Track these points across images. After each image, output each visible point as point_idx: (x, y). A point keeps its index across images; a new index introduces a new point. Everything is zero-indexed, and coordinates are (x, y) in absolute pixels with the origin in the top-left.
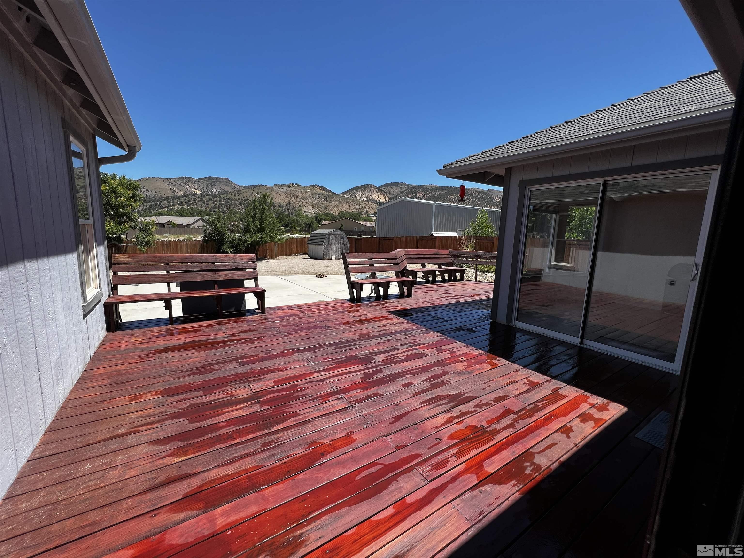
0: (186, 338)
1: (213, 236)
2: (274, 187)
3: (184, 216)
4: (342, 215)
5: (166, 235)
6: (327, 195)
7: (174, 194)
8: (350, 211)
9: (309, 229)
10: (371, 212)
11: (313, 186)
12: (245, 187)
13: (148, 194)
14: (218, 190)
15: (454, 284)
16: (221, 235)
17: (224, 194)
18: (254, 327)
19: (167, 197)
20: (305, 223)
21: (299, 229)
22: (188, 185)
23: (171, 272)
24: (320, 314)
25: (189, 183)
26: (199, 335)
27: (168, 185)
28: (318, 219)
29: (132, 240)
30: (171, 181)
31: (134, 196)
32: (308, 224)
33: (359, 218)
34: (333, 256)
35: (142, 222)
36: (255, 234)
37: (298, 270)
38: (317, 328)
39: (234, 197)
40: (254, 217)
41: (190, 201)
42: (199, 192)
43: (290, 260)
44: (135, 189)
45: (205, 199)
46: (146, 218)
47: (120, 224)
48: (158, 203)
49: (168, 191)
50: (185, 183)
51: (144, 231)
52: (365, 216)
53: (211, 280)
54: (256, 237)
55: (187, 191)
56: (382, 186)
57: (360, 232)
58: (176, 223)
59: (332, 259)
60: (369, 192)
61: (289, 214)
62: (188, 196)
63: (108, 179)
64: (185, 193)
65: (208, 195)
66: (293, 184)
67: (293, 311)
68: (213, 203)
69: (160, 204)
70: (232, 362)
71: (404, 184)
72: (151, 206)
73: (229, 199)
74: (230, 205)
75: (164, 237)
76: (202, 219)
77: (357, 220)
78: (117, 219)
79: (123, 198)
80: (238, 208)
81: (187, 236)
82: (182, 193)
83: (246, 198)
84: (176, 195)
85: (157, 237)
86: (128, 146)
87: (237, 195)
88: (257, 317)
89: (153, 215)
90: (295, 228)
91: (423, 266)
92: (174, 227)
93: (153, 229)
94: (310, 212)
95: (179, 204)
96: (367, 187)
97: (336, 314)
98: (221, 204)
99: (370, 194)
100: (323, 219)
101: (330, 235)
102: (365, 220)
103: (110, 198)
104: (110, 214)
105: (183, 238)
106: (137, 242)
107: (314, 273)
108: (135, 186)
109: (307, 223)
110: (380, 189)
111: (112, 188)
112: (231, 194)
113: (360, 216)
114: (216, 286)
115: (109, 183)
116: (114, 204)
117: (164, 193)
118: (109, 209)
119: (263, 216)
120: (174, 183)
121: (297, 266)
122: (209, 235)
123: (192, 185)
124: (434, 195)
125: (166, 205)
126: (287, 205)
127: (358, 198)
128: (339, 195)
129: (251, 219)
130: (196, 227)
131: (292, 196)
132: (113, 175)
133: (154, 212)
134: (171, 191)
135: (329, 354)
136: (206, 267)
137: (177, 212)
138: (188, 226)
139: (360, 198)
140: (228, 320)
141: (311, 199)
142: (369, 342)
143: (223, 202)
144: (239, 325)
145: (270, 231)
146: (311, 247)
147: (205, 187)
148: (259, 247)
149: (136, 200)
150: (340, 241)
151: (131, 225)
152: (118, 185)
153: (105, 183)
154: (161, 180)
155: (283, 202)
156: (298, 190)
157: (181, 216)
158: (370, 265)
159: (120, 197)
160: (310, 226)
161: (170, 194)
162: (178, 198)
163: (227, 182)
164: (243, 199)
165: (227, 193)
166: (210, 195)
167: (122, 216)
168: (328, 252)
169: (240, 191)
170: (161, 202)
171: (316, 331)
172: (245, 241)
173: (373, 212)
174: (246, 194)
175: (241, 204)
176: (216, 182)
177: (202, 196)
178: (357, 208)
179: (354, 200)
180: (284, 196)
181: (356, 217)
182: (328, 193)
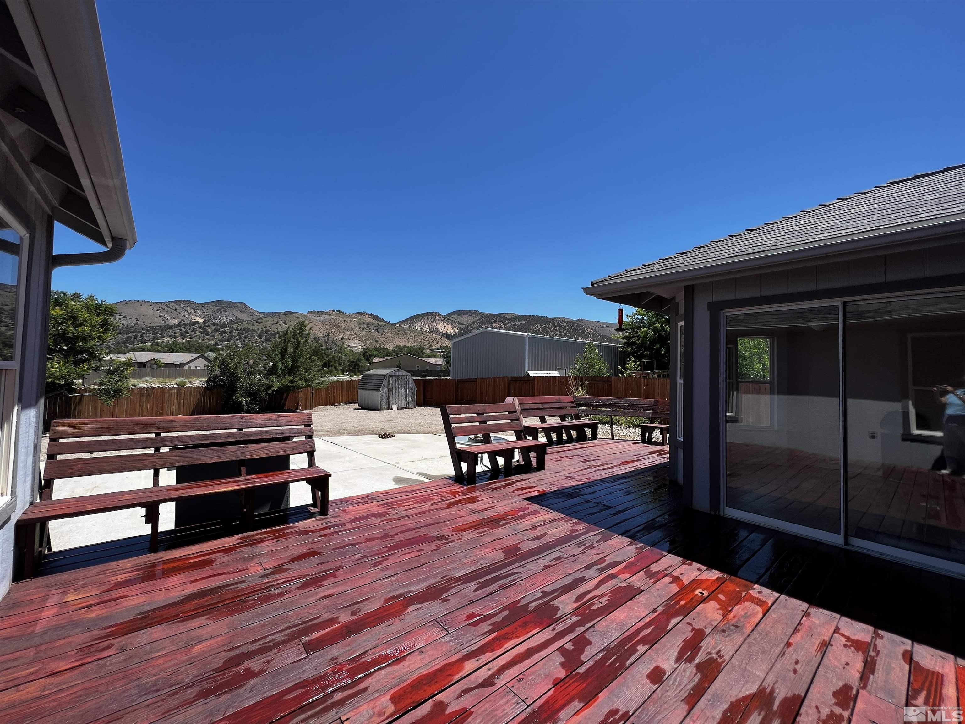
0: (185, 583)
1: (222, 380)
2: (308, 315)
3: (177, 352)
4: (399, 350)
5: (147, 378)
6: (379, 325)
7: (165, 323)
8: (408, 345)
9: (354, 368)
10: (435, 346)
11: (361, 314)
12: (268, 315)
13: (125, 322)
14: (229, 318)
15: (587, 445)
16: (234, 378)
17: (237, 323)
18: (315, 546)
19: (153, 327)
20: (348, 361)
21: (341, 368)
22: (186, 311)
23: (162, 450)
24: (420, 510)
25: (189, 309)
26: (212, 573)
27: (157, 310)
28: (367, 355)
29: (92, 387)
30: (161, 306)
31: (105, 325)
32: (353, 362)
33: (421, 354)
34: (393, 404)
35: (113, 360)
36: (285, 375)
37: (349, 427)
38: (425, 539)
39: (251, 328)
40: (283, 354)
41: (187, 332)
42: (201, 321)
43: (332, 412)
44: (108, 315)
45: (209, 330)
46: (120, 355)
47: (76, 364)
48: (139, 335)
49: (156, 319)
50: (183, 308)
51: (113, 374)
52: (428, 351)
53: (234, 459)
54: (286, 381)
55: (184, 319)
56: (449, 315)
57: (424, 371)
58: (163, 361)
59: (392, 409)
60: (433, 322)
61: (327, 349)
62: (185, 325)
63: (66, 300)
64: (180, 322)
65: (214, 324)
66: (333, 311)
67: (374, 508)
68: (221, 334)
69: (142, 336)
70: (288, 646)
71: (477, 313)
72: (128, 338)
73: (244, 329)
74: (245, 337)
75: (143, 382)
76: (203, 357)
77: (418, 356)
78: (71, 357)
79: (87, 326)
80: (255, 342)
81: (179, 380)
82: (176, 322)
83: (268, 328)
84: (168, 324)
85: (132, 381)
86: (113, 239)
87: (256, 324)
88: (315, 524)
89: (129, 351)
90: (335, 367)
91: (543, 420)
92: (160, 367)
93: (129, 371)
94: (355, 347)
95: (170, 336)
96: (430, 316)
97: (447, 508)
98: (231, 337)
99: (435, 324)
100: (373, 355)
101: (390, 376)
102: (429, 357)
103: (65, 326)
104: (61, 350)
105: (172, 383)
106: (99, 390)
107: (373, 431)
108: (108, 310)
109: (352, 360)
110: (447, 318)
111: (72, 312)
112: (248, 323)
113: (422, 351)
114: (243, 469)
115: (67, 306)
116: (70, 336)
117: (150, 321)
118: (60, 342)
119: (297, 351)
120: (166, 308)
121: (347, 421)
122: (215, 379)
123: (193, 311)
124: (514, 325)
125: (151, 337)
126: (324, 337)
127: (419, 329)
128: (394, 325)
129: (279, 356)
130: (193, 367)
131: (331, 326)
132: (75, 294)
133: (130, 346)
134: (160, 319)
135: (471, 602)
136: (228, 437)
137: (166, 346)
138: (181, 366)
139: (422, 328)
140: (264, 533)
141: (357, 330)
142: (529, 566)
143: (235, 333)
144: (286, 543)
145: (306, 372)
146: (362, 394)
147: (211, 313)
148: (288, 395)
149: (107, 330)
150: (404, 384)
151: (93, 365)
152: (82, 309)
153: (61, 306)
154: (147, 304)
155: (319, 333)
156: (340, 319)
157: (171, 352)
158: (480, 423)
159: (82, 325)
160: (355, 365)
161: (158, 322)
162: (170, 327)
163: (243, 307)
164: (264, 329)
165: (242, 322)
166: (217, 324)
167: (82, 352)
168: (388, 399)
169: (261, 319)
170: (144, 333)
171: (427, 547)
172: (269, 387)
173: (438, 346)
174: (269, 323)
175: (260, 336)
176: (227, 307)
177: (205, 326)
178: (417, 342)
179: (414, 331)
180: (321, 326)
181: (418, 352)
182: (379, 323)
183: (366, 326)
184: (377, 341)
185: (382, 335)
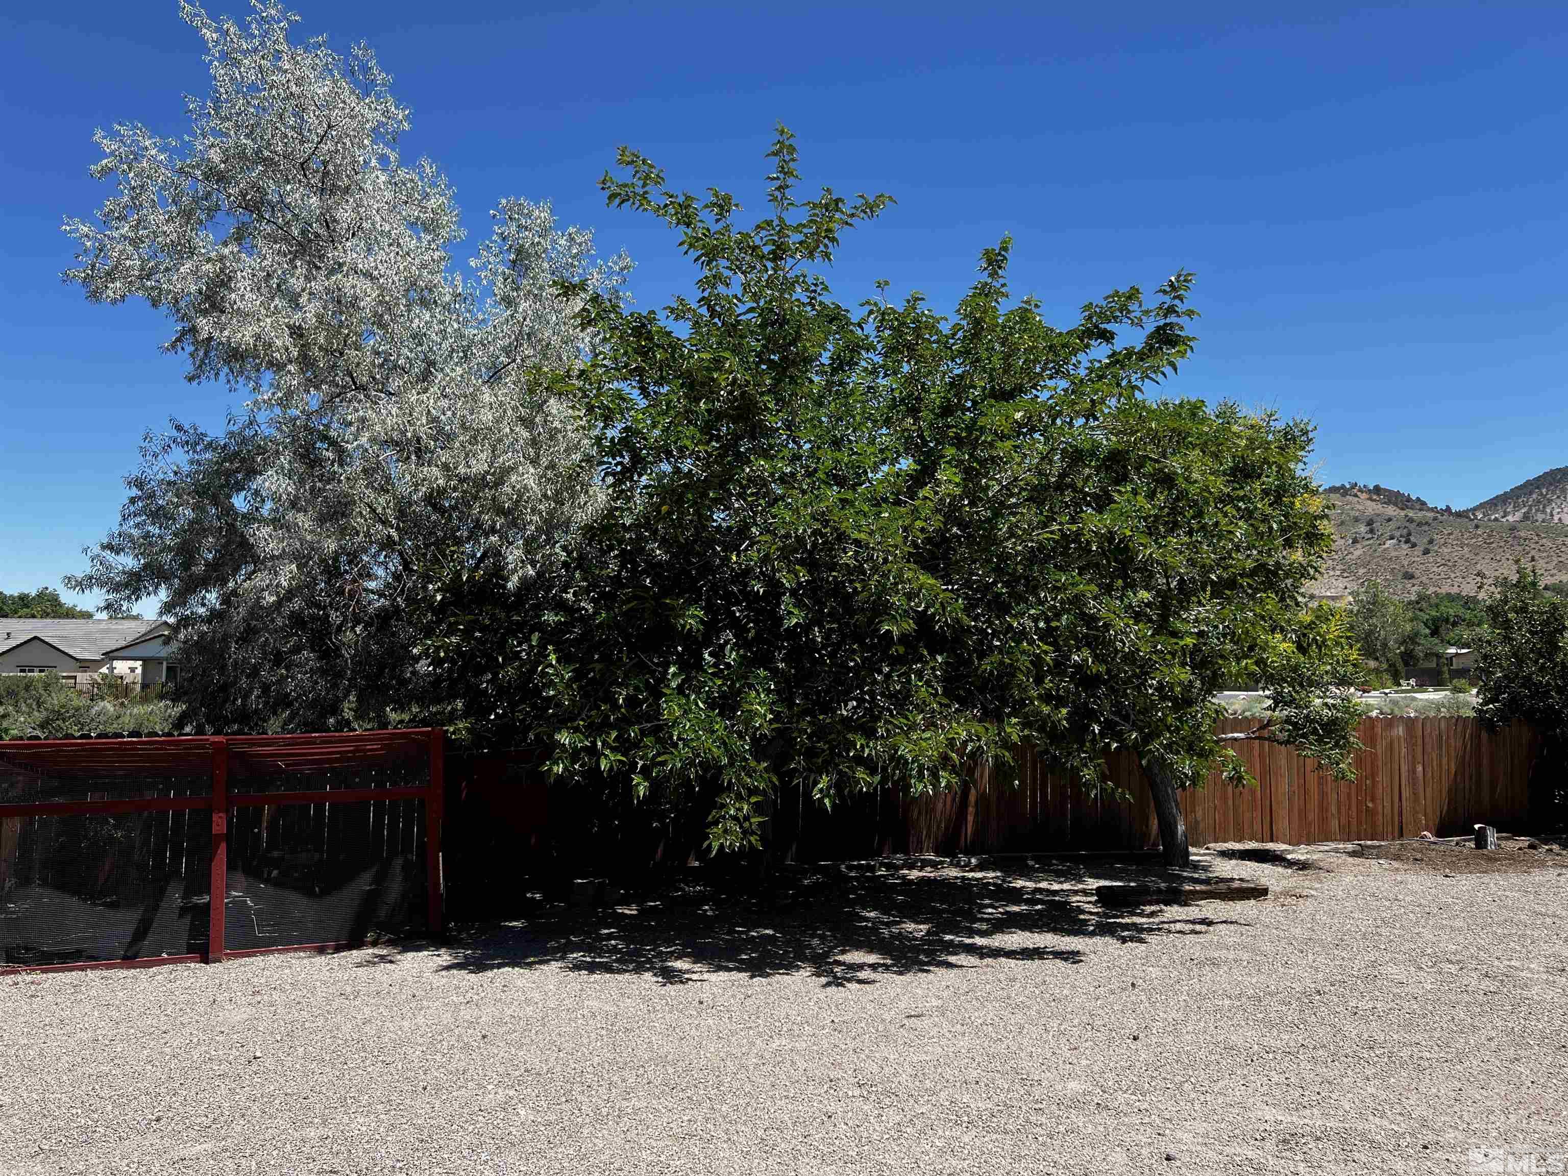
6: (1409, 521)
128: (1465, 515)
182: (1411, 514)
183: (1363, 529)
184: (1409, 576)
185: (1426, 552)
